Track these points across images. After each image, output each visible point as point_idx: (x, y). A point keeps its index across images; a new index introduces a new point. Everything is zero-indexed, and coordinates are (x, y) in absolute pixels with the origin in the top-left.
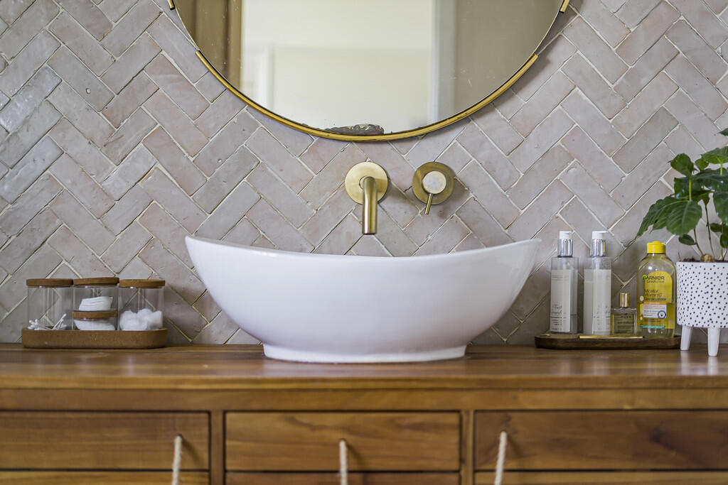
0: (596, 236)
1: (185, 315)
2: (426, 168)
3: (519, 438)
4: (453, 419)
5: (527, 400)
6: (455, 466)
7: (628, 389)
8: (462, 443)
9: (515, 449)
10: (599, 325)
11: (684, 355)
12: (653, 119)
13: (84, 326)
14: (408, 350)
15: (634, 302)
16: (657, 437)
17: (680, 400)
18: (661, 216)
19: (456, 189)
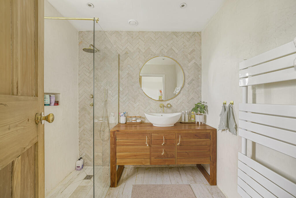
0: (186, 111)
1: (143, 120)
2: (168, 104)
3: (182, 136)
4: (175, 134)
5: (182, 132)
6: (175, 139)
7: (193, 130)
8: (176, 136)
9: (181, 137)
10: (187, 121)
11: (200, 126)
12: (192, 98)
13: (133, 121)
14: (168, 125)
15: (191, 118)
16: (196, 136)
17: (198, 132)
18: (194, 110)
19: (171, 106)
